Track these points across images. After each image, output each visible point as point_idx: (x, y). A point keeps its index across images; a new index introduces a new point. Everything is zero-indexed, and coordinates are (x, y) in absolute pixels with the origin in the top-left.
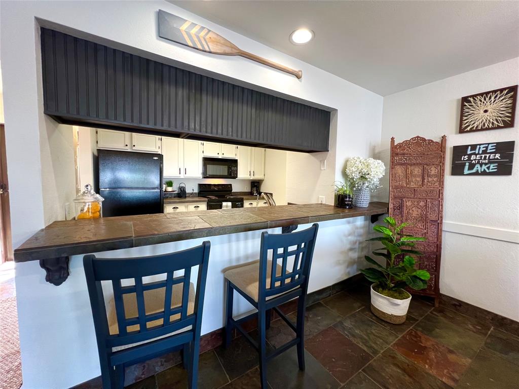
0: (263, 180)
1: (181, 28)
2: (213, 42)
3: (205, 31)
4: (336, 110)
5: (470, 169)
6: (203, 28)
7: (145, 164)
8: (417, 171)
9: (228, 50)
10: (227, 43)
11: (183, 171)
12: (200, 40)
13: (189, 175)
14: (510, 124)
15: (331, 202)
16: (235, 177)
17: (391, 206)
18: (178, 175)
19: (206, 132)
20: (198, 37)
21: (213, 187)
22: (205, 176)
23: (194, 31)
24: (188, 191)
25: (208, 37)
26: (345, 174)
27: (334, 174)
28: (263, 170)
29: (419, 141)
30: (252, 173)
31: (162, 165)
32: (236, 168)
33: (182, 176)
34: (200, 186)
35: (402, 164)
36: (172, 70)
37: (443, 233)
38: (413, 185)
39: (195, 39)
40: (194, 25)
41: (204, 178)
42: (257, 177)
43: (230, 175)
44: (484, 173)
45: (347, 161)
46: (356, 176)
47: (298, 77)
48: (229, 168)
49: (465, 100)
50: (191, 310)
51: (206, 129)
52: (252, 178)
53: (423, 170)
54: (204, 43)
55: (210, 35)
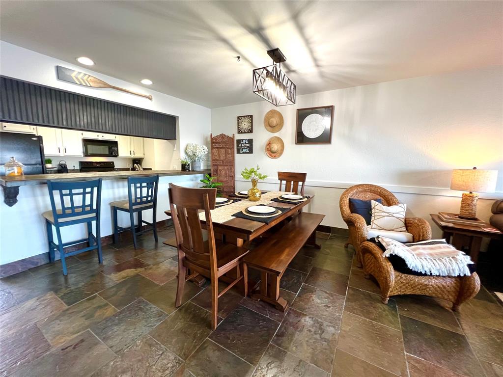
0: (143, 158)
1: (72, 75)
2: (93, 82)
3: (87, 76)
4: (178, 117)
5: (242, 151)
6: (85, 74)
7: (24, 143)
8: (223, 151)
9: (102, 85)
10: (101, 82)
11: (62, 150)
12: (84, 81)
13: (69, 153)
14: (251, 131)
15: (180, 169)
16: (116, 155)
17: (212, 170)
18: (58, 154)
19: (92, 128)
20: (83, 80)
21: (95, 164)
22: (86, 154)
23: (80, 76)
24: (69, 167)
25: (89, 79)
26: (186, 153)
27: (180, 153)
28: (142, 150)
29: (223, 136)
30: (132, 153)
31: (41, 145)
32: (116, 148)
33: (62, 154)
34: (81, 163)
35: (216, 148)
36: (71, 95)
37: (236, 182)
38: (221, 158)
39: (81, 81)
40: (80, 73)
41: (85, 156)
42: (138, 155)
43: (112, 154)
44: (246, 153)
45: (187, 145)
46: (191, 154)
47: (150, 99)
48: (110, 149)
49: (238, 118)
50: (95, 207)
51: (92, 127)
52: (133, 156)
53: (226, 151)
54: (86, 82)
55: (90, 78)
